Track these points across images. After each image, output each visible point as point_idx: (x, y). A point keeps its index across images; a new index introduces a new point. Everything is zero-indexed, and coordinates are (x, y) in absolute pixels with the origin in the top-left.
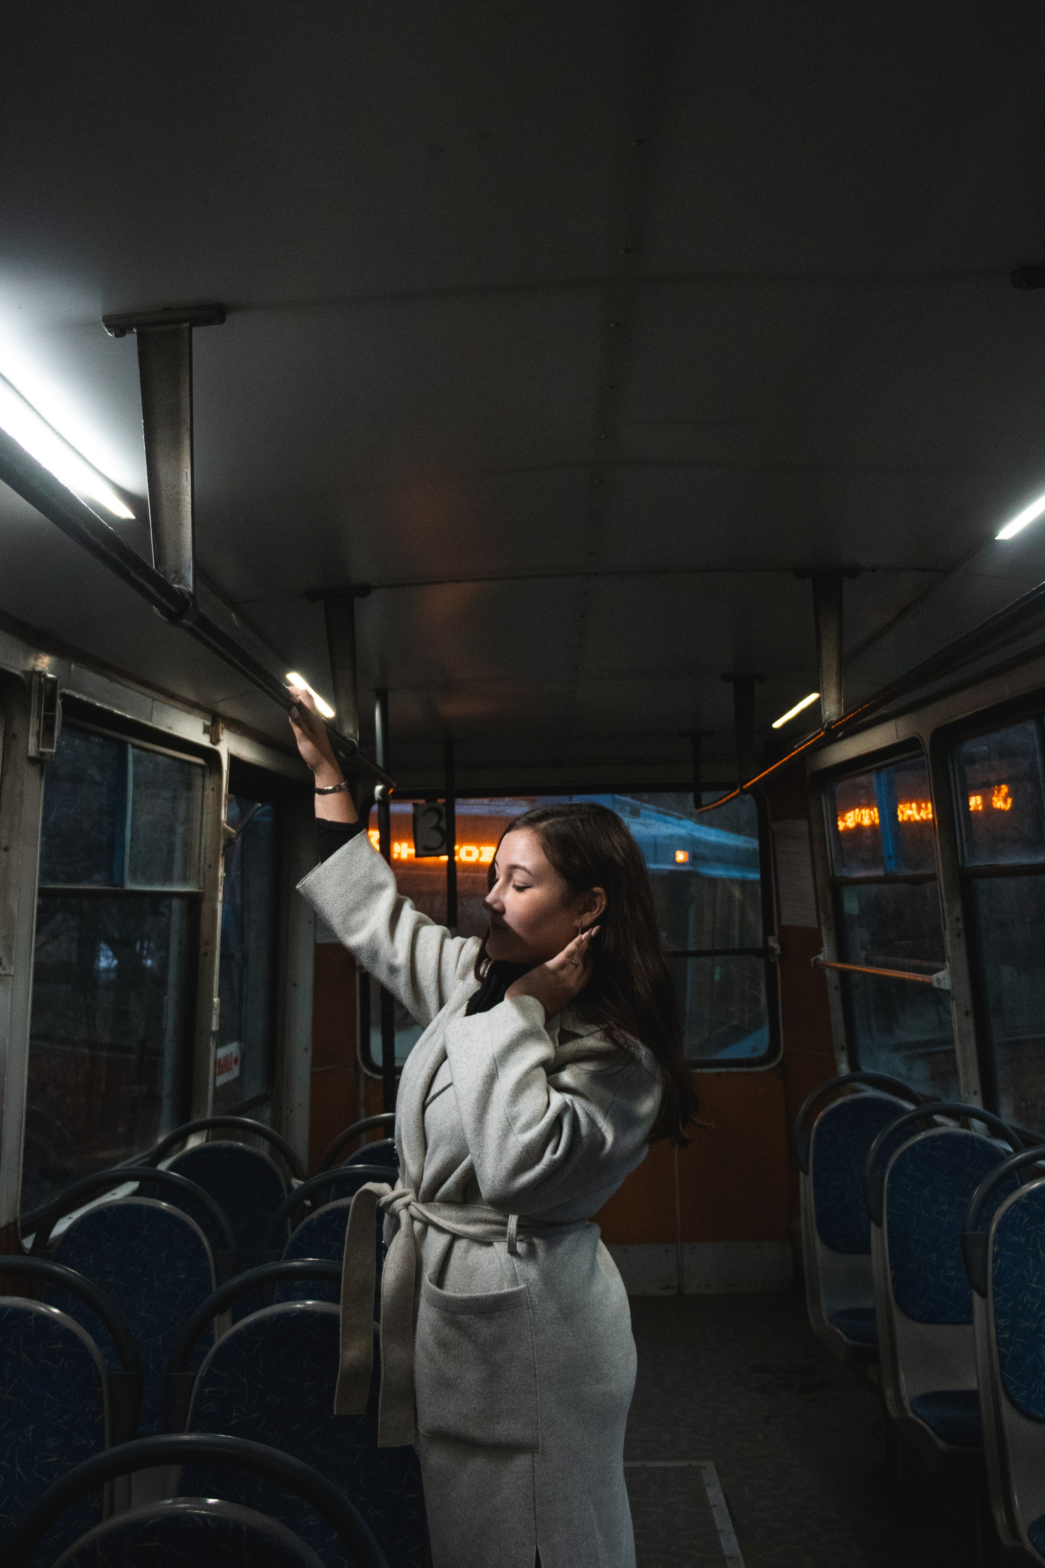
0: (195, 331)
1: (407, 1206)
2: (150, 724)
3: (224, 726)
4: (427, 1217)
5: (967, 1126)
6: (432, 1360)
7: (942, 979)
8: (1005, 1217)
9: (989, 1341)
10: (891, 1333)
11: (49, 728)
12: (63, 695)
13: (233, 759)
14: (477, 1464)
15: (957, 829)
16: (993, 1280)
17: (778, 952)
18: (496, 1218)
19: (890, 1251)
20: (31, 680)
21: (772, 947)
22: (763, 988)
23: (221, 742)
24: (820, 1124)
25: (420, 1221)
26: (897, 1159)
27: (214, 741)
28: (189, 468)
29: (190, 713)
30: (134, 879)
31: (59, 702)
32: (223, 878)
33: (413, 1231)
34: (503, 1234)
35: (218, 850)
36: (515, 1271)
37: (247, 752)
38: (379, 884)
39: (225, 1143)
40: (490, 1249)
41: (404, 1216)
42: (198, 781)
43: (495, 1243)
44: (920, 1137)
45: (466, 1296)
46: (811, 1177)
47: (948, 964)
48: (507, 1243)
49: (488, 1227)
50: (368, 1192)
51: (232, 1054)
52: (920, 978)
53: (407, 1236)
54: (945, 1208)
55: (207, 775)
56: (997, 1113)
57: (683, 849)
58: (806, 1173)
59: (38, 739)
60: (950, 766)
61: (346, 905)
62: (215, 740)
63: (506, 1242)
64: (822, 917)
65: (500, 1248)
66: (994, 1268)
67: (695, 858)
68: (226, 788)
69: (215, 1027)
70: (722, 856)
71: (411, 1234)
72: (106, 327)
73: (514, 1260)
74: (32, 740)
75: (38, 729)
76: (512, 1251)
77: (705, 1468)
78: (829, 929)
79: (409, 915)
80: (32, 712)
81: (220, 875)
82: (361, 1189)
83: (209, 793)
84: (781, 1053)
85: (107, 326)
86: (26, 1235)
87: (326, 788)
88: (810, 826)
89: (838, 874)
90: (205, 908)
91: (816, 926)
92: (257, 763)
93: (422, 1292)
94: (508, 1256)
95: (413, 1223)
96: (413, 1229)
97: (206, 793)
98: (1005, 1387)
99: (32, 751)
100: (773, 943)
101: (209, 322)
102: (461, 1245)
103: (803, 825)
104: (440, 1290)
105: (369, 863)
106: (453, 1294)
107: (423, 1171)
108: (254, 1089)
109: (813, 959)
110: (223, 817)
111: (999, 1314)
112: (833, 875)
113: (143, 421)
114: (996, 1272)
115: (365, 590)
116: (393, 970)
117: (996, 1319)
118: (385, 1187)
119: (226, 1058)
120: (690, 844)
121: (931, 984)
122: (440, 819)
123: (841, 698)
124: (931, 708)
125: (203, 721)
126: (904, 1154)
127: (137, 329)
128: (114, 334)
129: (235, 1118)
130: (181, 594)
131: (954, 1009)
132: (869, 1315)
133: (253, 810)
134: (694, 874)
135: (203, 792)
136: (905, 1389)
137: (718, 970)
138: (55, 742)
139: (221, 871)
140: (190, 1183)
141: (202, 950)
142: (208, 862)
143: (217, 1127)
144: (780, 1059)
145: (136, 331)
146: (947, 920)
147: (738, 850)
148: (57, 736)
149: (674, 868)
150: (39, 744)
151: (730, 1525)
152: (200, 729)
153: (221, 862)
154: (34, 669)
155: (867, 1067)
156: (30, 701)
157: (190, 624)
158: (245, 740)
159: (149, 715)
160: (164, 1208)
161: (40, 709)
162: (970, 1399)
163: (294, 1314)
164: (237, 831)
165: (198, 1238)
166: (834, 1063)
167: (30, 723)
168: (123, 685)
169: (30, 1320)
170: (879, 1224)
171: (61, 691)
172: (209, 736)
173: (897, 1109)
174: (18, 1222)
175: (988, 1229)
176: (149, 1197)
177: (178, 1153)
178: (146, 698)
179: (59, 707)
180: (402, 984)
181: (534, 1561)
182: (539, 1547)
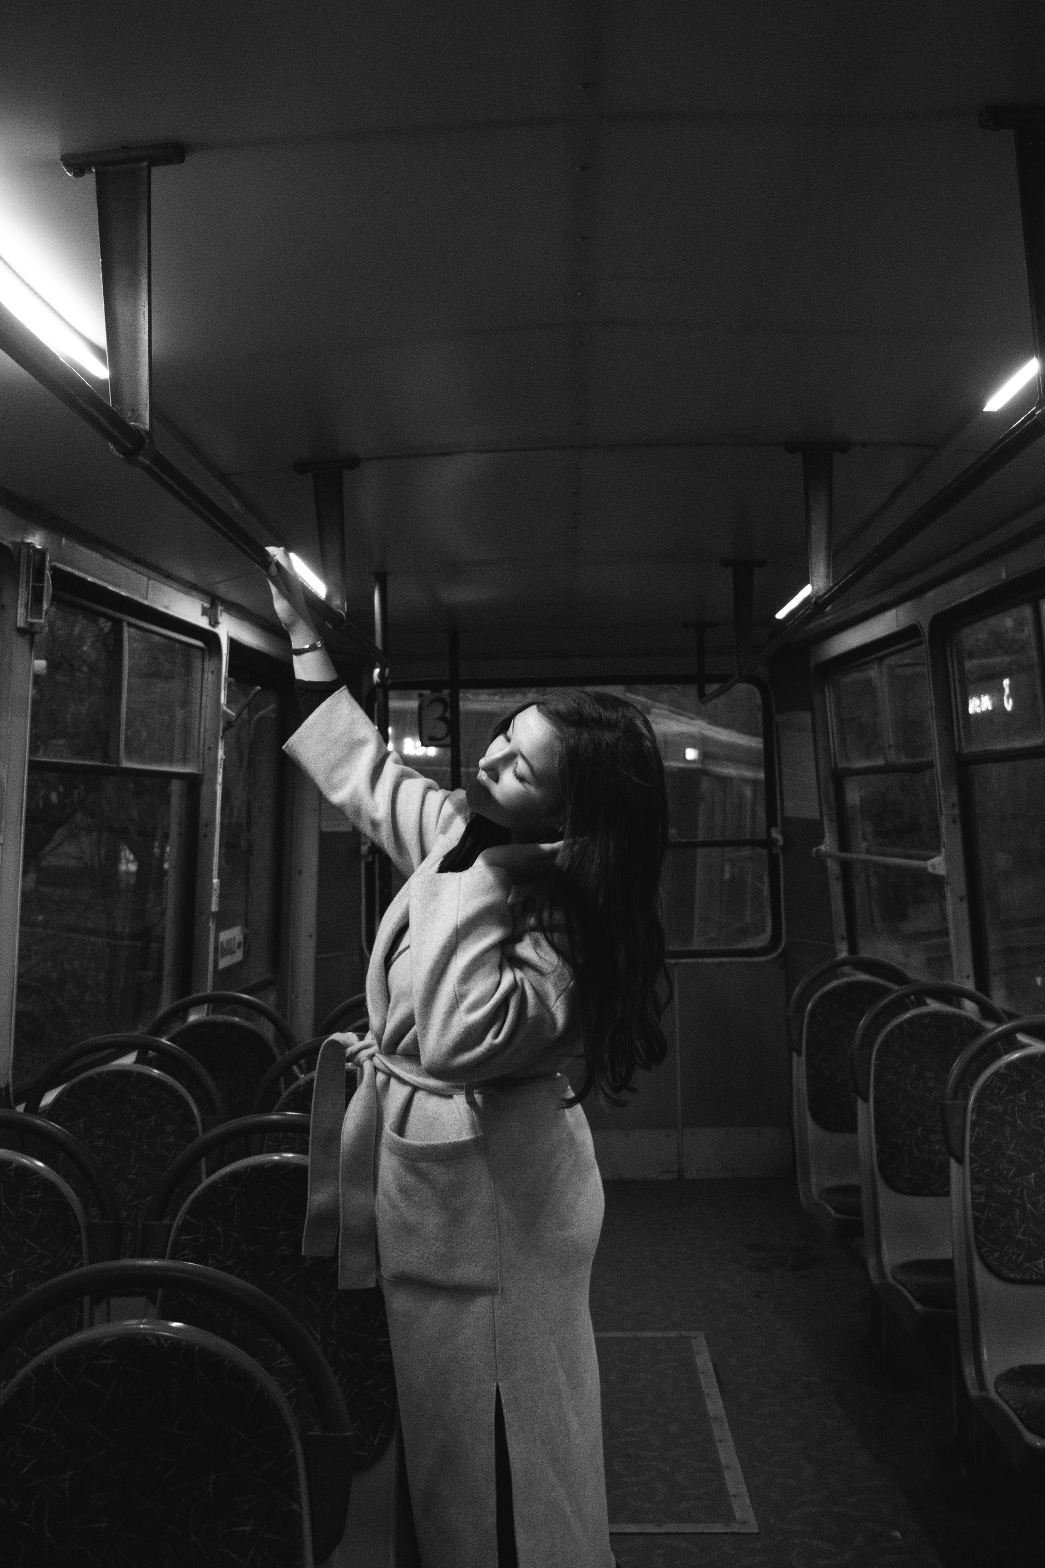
0: (154, 170)
1: (371, 1057)
2: (146, 602)
3: (222, 608)
4: (389, 1069)
5: (959, 1006)
6: (394, 1207)
7: (937, 864)
8: (984, 1087)
9: (965, 1208)
10: (875, 1204)
11: (37, 599)
12: (53, 569)
13: (233, 643)
15: (955, 716)
16: (971, 1147)
17: (781, 842)
19: (875, 1126)
20: (20, 552)
21: (776, 838)
22: (766, 880)
23: (220, 625)
24: (814, 1006)
25: (383, 1072)
26: (885, 1036)
27: (212, 623)
28: (147, 307)
29: (186, 593)
30: (130, 755)
31: (48, 573)
32: (222, 761)
33: (375, 1082)
35: (218, 733)
36: (474, 1121)
37: (249, 637)
38: (357, 742)
39: (220, 1018)
41: (367, 1067)
42: (198, 664)
43: (454, 1096)
44: (908, 1015)
45: (424, 1144)
46: (803, 1057)
47: (943, 849)
48: (467, 1096)
50: (337, 1041)
51: (234, 938)
52: (916, 864)
53: (369, 1087)
55: (207, 658)
56: (988, 995)
57: (694, 746)
58: (800, 1054)
59: (27, 610)
60: (948, 651)
61: (329, 763)
62: (215, 623)
63: (466, 1094)
64: (824, 808)
65: (460, 1099)
66: (971, 1136)
67: (704, 756)
68: (226, 671)
69: (214, 908)
70: (732, 754)
71: (373, 1085)
73: (472, 1110)
74: (21, 610)
75: (26, 600)
76: (470, 1101)
77: (695, 1338)
78: (832, 820)
80: (21, 582)
81: (219, 758)
82: (331, 1038)
83: (209, 677)
84: (783, 944)
85: (66, 166)
86: (18, 1103)
87: (303, 648)
88: (813, 718)
89: (841, 765)
90: (205, 790)
91: (816, 815)
92: (257, 648)
93: (383, 1141)
94: (467, 1106)
95: (376, 1074)
96: (376, 1080)
97: (205, 676)
98: (980, 1250)
99: (21, 623)
100: (776, 834)
101: (168, 161)
102: (421, 1096)
103: (806, 718)
104: (400, 1138)
105: (350, 720)
106: (413, 1142)
107: (385, 1024)
108: (259, 972)
109: (815, 849)
110: (223, 699)
111: (976, 1179)
112: (836, 766)
113: (101, 260)
114: (973, 1140)
115: (354, 462)
116: (375, 824)
117: (972, 1184)
118: (354, 1038)
119: (229, 941)
120: (701, 742)
121: (925, 870)
122: (445, 711)
123: (830, 570)
124: (930, 594)
125: (201, 602)
126: (891, 1032)
127: (95, 168)
128: (72, 174)
129: (232, 993)
130: (137, 431)
131: (949, 895)
132: (855, 1190)
133: (253, 693)
134: (704, 772)
135: (202, 674)
136: (886, 1258)
137: (727, 868)
138: (44, 613)
139: (221, 754)
140: (178, 1051)
141: (202, 832)
142: (208, 744)
143: (216, 1003)
144: (780, 950)
145: (94, 171)
146: (943, 806)
147: (749, 750)
148: (45, 608)
149: (681, 765)
150: (27, 614)
151: (717, 1389)
152: (199, 610)
153: (221, 745)
154: (22, 541)
155: (865, 953)
156: (19, 572)
157: (147, 462)
158: (246, 624)
159: (145, 594)
160: (154, 1074)
161: (28, 579)
162: (945, 1267)
163: (269, 1166)
164: (236, 713)
165: (187, 1104)
166: (834, 952)
167: (18, 594)
168: (117, 562)
169: (10, 1170)
170: (866, 1100)
171: (50, 562)
172: (207, 618)
173: (887, 991)
174: (11, 1089)
175: (967, 1097)
176: (146, 1065)
177: (177, 1028)
178: (139, 576)
179: (48, 579)
180: (384, 838)
181: (495, 1396)
182: (500, 1384)
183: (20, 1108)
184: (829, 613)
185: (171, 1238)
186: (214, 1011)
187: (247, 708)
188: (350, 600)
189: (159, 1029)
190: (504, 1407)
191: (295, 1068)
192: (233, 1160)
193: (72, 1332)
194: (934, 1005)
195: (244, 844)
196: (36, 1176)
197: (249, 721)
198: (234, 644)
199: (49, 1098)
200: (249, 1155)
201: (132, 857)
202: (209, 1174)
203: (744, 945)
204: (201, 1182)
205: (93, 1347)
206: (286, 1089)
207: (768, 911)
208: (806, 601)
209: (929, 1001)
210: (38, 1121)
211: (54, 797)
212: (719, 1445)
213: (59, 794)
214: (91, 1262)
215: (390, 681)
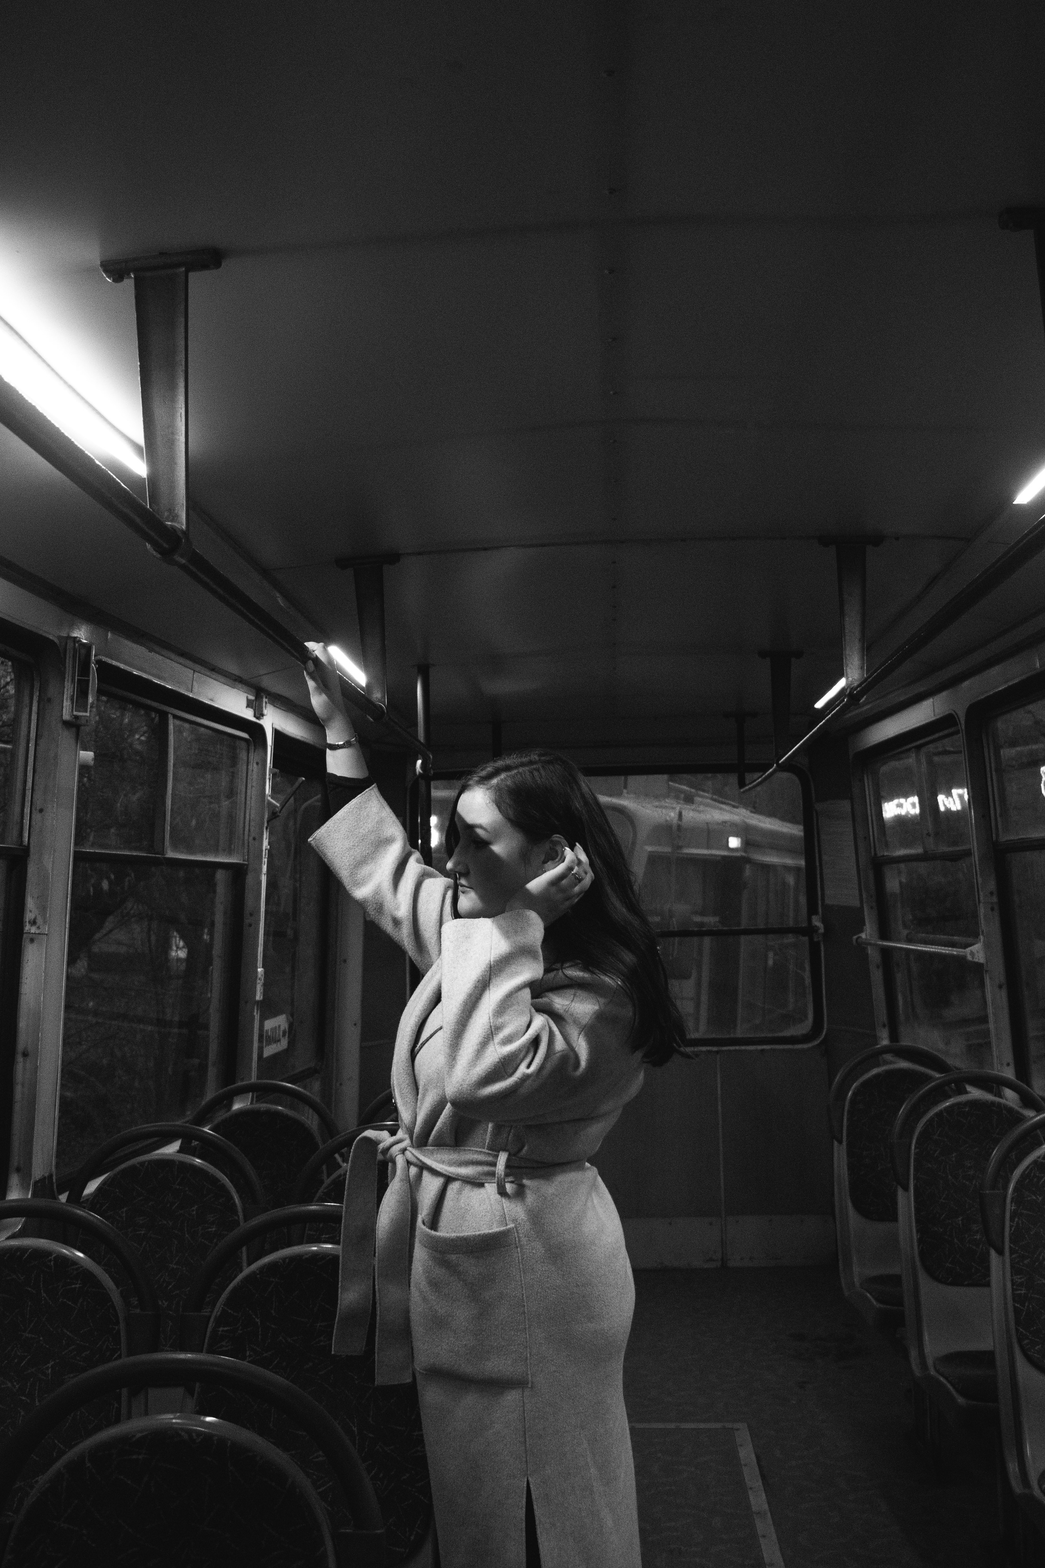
0: (191, 275)
1: (403, 1151)
2: (191, 695)
3: (267, 700)
4: (421, 1161)
5: (999, 1095)
6: (425, 1299)
7: (976, 952)
8: (1023, 1176)
9: (1004, 1299)
10: (915, 1295)
11: (82, 693)
12: (99, 662)
13: (277, 734)
14: (471, 1400)
15: (992, 804)
16: (1009, 1237)
17: (822, 931)
18: (486, 1159)
19: (915, 1215)
20: (66, 646)
21: (816, 926)
22: (807, 967)
23: (264, 717)
24: (854, 1094)
25: (415, 1165)
26: (923, 1125)
27: (257, 715)
28: (184, 409)
29: (232, 686)
30: (175, 847)
31: (93, 666)
32: (267, 851)
33: (408, 1176)
34: (493, 1174)
35: (263, 824)
36: (504, 1212)
37: (293, 728)
38: (386, 839)
39: (264, 1106)
40: (482, 1190)
41: (400, 1161)
42: (243, 755)
43: (486, 1185)
44: (947, 1104)
45: (458, 1236)
46: (843, 1146)
47: (981, 937)
48: (495, 1185)
49: (480, 1169)
50: (367, 1140)
51: (279, 1026)
52: (955, 951)
53: (402, 1180)
54: (971, 1172)
55: (252, 750)
56: (1029, 1084)
57: (736, 835)
58: (840, 1142)
59: (73, 703)
60: (984, 741)
61: (354, 859)
62: (259, 715)
63: (495, 1183)
64: (864, 896)
65: (491, 1189)
66: (1011, 1227)
67: (747, 844)
68: (271, 762)
69: (259, 997)
70: (774, 842)
71: (406, 1179)
72: (105, 273)
73: (504, 1200)
74: (67, 704)
75: (72, 693)
76: (502, 1192)
77: (738, 1430)
78: (872, 908)
79: (414, 867)
80: (67, 676)
81: (264, 848)
82: (360, 1136)
83: (254, 768)
84: (825, 1031)
85: (106, 271)
86: (61, 1193)
87: (337, 743)
88: (851, 808)
89: (880, 854)
90: (250, 879)
91: (857, 903)
92: (301, 739)
93: (417, 1233)
94: (498, 1197)
95: (409, 1168)
96: (409, 1173)
97: (250, 767)
98: (1020, 1341)
99: (66, 716)
100: (817, 922)
101: (205, 267)
102: (454, 1186)
103: (845, 806)
104: (432, 1232)
105: (377, 818)
106: (448, 1235)
107: (416, 1117)
108: (303, 1061)
109: (855, 937)
110: (268, 791)
111: (1016, 1270)
112: (875, 854)
113: (139, 364)
114: (1013, 1229)
115: (394, 557)
116: (396, 922)
117: (1011, 1276)
118: (385, 1134)
119: (274, 1029)
120: (743, 831)
121: (964, 958)
123: (864, 664)
124: (966, 684)
125: (246, 695)
126: (931, 1120)
127: (134, 273)
128: (112, 279)
129: (274, 1082)
130: (174, 530)
131: (988, 982)
132: (895, 1280)
133: (297, 784)
134: (747, 860)
135: (247, 766)
136: (927, 1350)
137: (771, 955)
138: (89, 707)
139: (265, 844)
140: (221, 1140)
141: (247, 921)
142: (253, 835)
143: (261, 1091)
144: (823, 1036)
145: (133, 276)
146: (981, 894)
147: (792, 838)
148: (91, 701)
149: (725, 853)
150: (73, 707)
151: (760, 1483)
152: (244, 703)
153: (266, 835)
154: (69, 635)
155: (906, 1042)
156: (64, 665)
157: (184, 561)
158: (290, 715)
159: (190, 686)
160: (196, 1163)
161: (74, 673)
162: (985, 1358)
163: (307, 1256)
164: (281, 804)
165: (228, 1192)
166: (875, 1039)
167: (64, 687)
168: (162, 655)
169: (50, 1261)
170: (906, 1189)
171: (95, 656)
172: (252, 710)
173: (928, 1079)
174: (54, 1178)
175: (1006, 1188)
176: (189, 1154)
177: (221, 1116)
178: (186, 669)
179: (94, 672)
180: (405, 936)
181: (525, 1492)
182: (530, 1479)
183: (63, 1198)
184: (865, 704)
185: (209, 1330)
186: (259, 1099)
187: (292, 798)
188: (391, 693)
189: (201, 1120)
190: (535, 1503)
191: (337, 1156)
192: (275, 1249)
193: (110, 1424)
194: (975, 1093)
195: (290, 932)
196: (77, 1266)
197: (296, 811)
198: (279, 735)
199: (92, 1187)
200: (290, 1245)
201: (181, 944)
202: (249, 1264)
203: (787, 1033)
204: (241, 1271)
205: (124, 1440)
206: (328, 1177)
207: (810, 998)
208: (842, 692)
209: (969, 1088)
210: (78, 1211)
211: (105, 885)
212: (761, 1540)
213: (110, 883)
214: (130, 1353)
215: (432, 772)
